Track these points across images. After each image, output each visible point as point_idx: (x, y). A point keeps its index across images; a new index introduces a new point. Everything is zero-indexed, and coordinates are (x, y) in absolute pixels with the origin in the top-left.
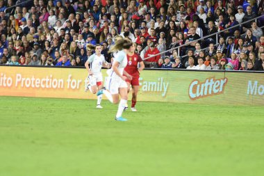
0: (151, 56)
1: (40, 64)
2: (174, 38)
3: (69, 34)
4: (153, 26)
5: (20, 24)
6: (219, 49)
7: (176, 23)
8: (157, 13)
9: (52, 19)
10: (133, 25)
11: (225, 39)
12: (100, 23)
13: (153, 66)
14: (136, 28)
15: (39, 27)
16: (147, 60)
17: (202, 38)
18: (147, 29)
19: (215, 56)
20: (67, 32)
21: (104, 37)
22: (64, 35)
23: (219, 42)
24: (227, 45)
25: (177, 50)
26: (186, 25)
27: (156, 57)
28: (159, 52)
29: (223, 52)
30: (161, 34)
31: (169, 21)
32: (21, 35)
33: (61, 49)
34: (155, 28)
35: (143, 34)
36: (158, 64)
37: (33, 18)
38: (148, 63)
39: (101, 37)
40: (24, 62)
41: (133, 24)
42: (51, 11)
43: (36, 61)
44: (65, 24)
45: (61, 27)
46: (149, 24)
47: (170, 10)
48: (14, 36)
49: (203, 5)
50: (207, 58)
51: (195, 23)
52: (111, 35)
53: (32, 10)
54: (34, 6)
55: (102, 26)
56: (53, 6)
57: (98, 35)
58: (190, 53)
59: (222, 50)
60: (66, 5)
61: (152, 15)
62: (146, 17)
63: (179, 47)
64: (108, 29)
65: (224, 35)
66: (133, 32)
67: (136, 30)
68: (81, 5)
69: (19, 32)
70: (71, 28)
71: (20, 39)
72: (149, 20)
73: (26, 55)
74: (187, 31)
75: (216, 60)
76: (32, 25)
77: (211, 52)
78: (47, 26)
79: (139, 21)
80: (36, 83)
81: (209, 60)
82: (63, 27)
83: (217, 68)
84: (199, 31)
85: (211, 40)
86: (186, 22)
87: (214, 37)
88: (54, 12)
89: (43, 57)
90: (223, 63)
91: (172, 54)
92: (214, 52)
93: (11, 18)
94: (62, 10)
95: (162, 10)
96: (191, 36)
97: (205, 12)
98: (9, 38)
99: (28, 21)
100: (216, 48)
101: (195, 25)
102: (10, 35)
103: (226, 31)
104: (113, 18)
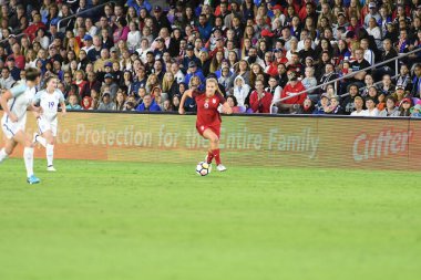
0: (292, 95)
1: (114, 108)
2: (328, 66)
3: (161, 60)
4: (296, 47)
5: (82, 45)
6: (400, 83)
7: (332, 42)
8: (301, 26)
9: (133, 36)
10: (262, 46)
11: (409, 68)
12: (210, 43)
13: (294, 110)
14: (267, 50)
15: (112, 49)
16: (285, 102)
17: (373, 66)
18: (284, 52)
19: (393, 95)
20: (158, 57)
21: (217, 65)
22: (153, 62)
23: (399, 72)
24: (413, 77)
25: (333, 84)
26: (347, 45)
27: (299, 96)
28: (304, 88)
29: (406, 89)
30: (308, 59)
31: (320, 39)
32: (84, 62)
33: (148, 84)
34: (297, 51)
35: (279, 60)
36: (302, 107)
37: (104, 35)
38: (286, 106)
39: (211, 66)
40: (90, 106)
41: (262, 44)
42: (132, 24)
43: (109, 103)
44: (155, 45)
45: (149, 50)
46: (289, 45)
47: (321, 22)
48: (73, 64)
49: (374, 13)
50: (380, 98)
51: (363, 43)
52: (228, 61)
53: (101, 22)
54: (104, 15)
55: (213, 48)
56: (136, 16)
57: (208, 62)
58: (353, 90)
59: (405, 85)
60: (156, 14)
61: (295, 29)
62: (284, 32)
63: (335, 81)
64: (223, 52)
65: (407, 62)
66: (262, 57)
67: (267, 54)
68: (180, 15)
69: (81, 57)
70: (165, 50)
71: (83, 68)
72: (289, 37)
73: (93, 94)
74: (349, 54)
75: (395, 100)
76: (102, 46)
77: (386, 89)
78: (125, 47)
79: (272, 39)
80: (109, 138)
81: (384, 101)
82: (152, 49)
83: (396, 114)
84: (368, 55)
85: (386, 68)
86: (348, 40)
87: (392, 65)
88: (136, 25)
89: (119, 97)
90: (406, 106)
91: (325, 91)
92: (392, 88)
93: (68, 34)
94: (148, 22)
95: (308, 22)
96: (356, 63)
97: (377, 24)
98: (65, 67)
99: (95, 39)
100: (394, 82)
101: (362, 46)
102: (67, 62)
103: (411, 54)
104: (230, 34)
